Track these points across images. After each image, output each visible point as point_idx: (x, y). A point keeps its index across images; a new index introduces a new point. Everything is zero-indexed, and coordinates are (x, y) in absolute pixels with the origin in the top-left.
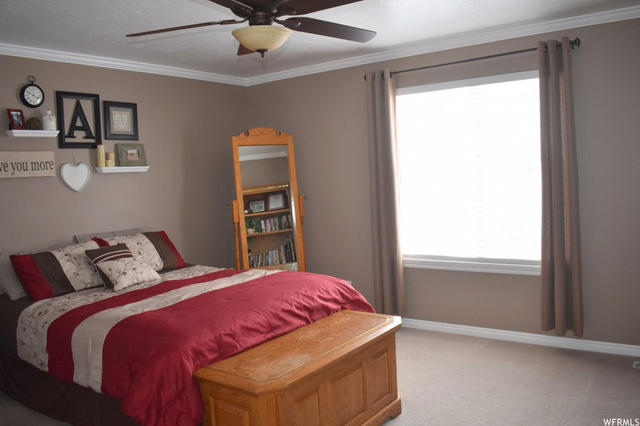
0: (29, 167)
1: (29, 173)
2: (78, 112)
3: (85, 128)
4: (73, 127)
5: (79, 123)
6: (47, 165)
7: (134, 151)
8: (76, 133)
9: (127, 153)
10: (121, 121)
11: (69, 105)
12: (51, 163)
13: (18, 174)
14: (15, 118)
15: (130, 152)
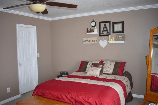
0: (91, 41)
1: (91, 43)
2: (105, 26)
3: (107, 31)
4: (104, 31)
5: (105, 29)
6: (96, 41)
7: (121, 36)
8: (104, 32)
9: (119, 37)
10: (118, 27)
11: (103, 25)
12: (96, 40)
13: (89, 43)
14: (89, 30)
15: (120, 37)
